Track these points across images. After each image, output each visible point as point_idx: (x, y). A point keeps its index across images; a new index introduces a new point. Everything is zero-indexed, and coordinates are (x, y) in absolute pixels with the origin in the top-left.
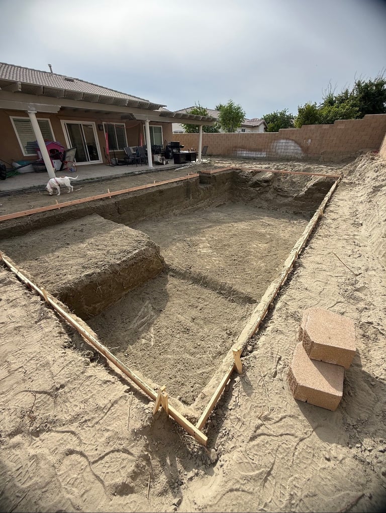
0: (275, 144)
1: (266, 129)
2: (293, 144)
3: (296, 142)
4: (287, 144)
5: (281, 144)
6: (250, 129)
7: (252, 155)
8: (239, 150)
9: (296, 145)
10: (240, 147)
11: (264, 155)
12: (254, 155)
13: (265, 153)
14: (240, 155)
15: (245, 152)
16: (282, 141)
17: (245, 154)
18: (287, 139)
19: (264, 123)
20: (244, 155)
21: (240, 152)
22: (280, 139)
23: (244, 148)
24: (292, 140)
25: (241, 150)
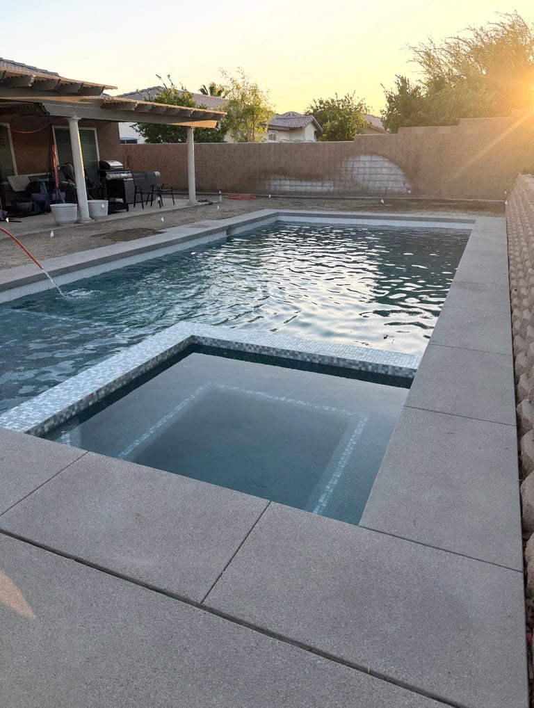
0: (350, 165)
1: (318, 134)
2: (386, 164)
3: (391, 160)
4: (373, 165)
5: (361, 165)
6: (286, 134)
7: (303, 189)
8: (275, 179)
9: (392, 165)
10: (275, 173)
11: (328, 187)
12: (308, 188)
13: (331, 183)
14: (278, 189)
15: (288, 183)
16: (363, 158)
17: (288, 185)
18: (372, 153)
19: (313, 123)
20: (287, 188)
21: (277, 183)
22: (360, 153)
23: (284, 173)
24: (384, 156)
25: (277, 177)
